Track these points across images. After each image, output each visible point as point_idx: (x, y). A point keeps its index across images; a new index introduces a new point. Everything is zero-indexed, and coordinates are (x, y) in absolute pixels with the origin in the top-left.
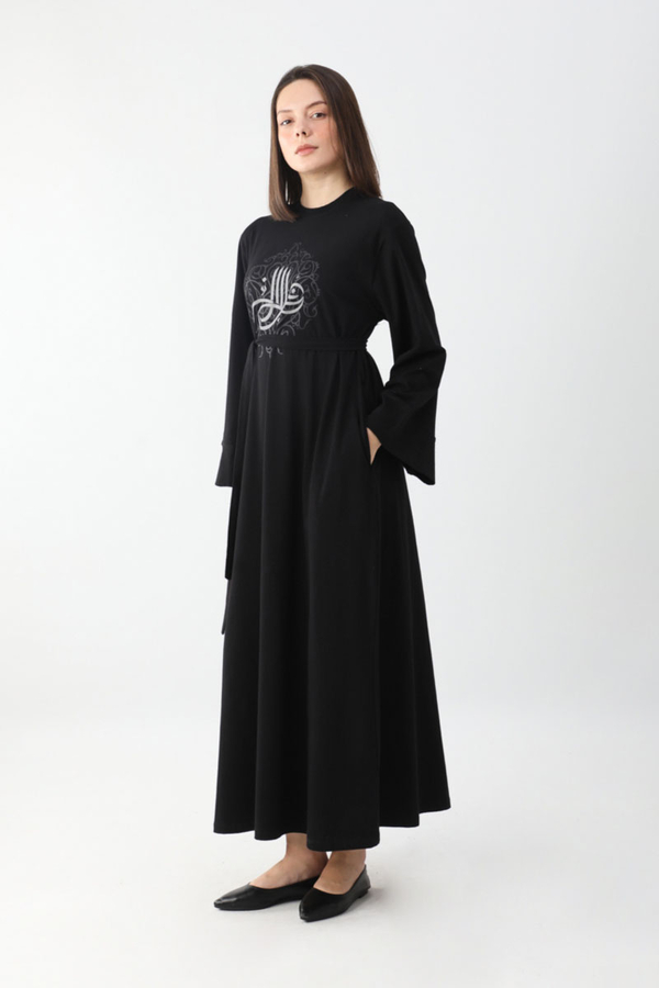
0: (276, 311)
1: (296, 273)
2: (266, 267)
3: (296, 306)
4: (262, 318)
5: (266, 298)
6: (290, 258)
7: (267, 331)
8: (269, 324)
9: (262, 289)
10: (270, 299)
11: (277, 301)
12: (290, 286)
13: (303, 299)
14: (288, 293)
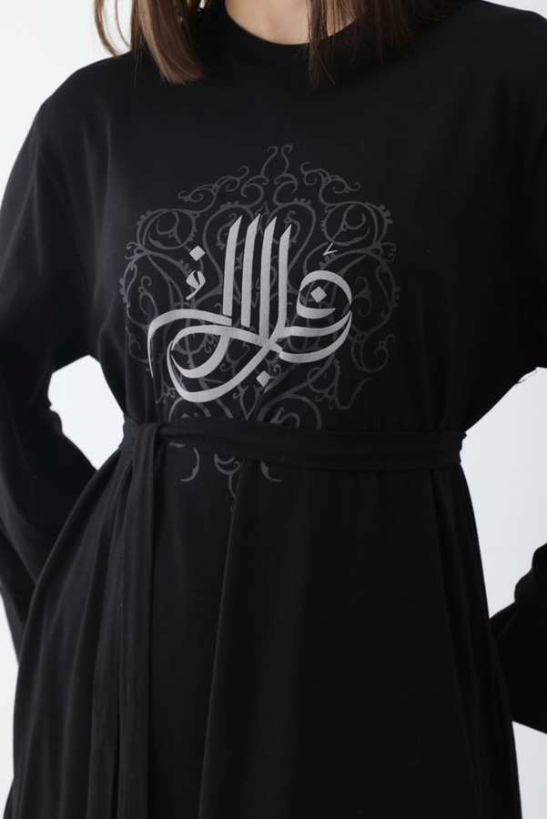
0: (240, 352)
1: (319, 238)
2: (193, 215)
3: (327, 340)
4: (187, 367)
5: (201, 307)
6: (269, 190)
7: (206, 404)
8: (212, 386)
9: (191, 280)
10: (218, 311)
11: (245, 319)
12: (295, 278)
13: (347, 319)
14: (292, 299)
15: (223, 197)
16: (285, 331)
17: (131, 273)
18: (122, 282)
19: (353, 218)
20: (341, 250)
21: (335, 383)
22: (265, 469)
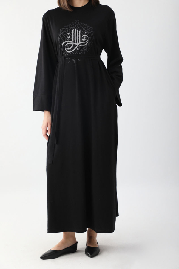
0: (75, 46)
1: (84, 31)
2: (67, 29)
3: (86, 43)
4: (68, 48)
5: (69, 40)
6: (77, 25)
7: (71, 53)
8: (71, 50)
9: (68, 37)
10: (72, 41)
11: (75, 42)
12: (81, 36)
13: (88, 40)
14: (81, 39)
15: (71, 27)
16: (80, 43)
17: (60, 37)
18: (58, 38)
19: (88, 28)
20: (87, 32)
21: (86, 48)
22: (79, 60)
